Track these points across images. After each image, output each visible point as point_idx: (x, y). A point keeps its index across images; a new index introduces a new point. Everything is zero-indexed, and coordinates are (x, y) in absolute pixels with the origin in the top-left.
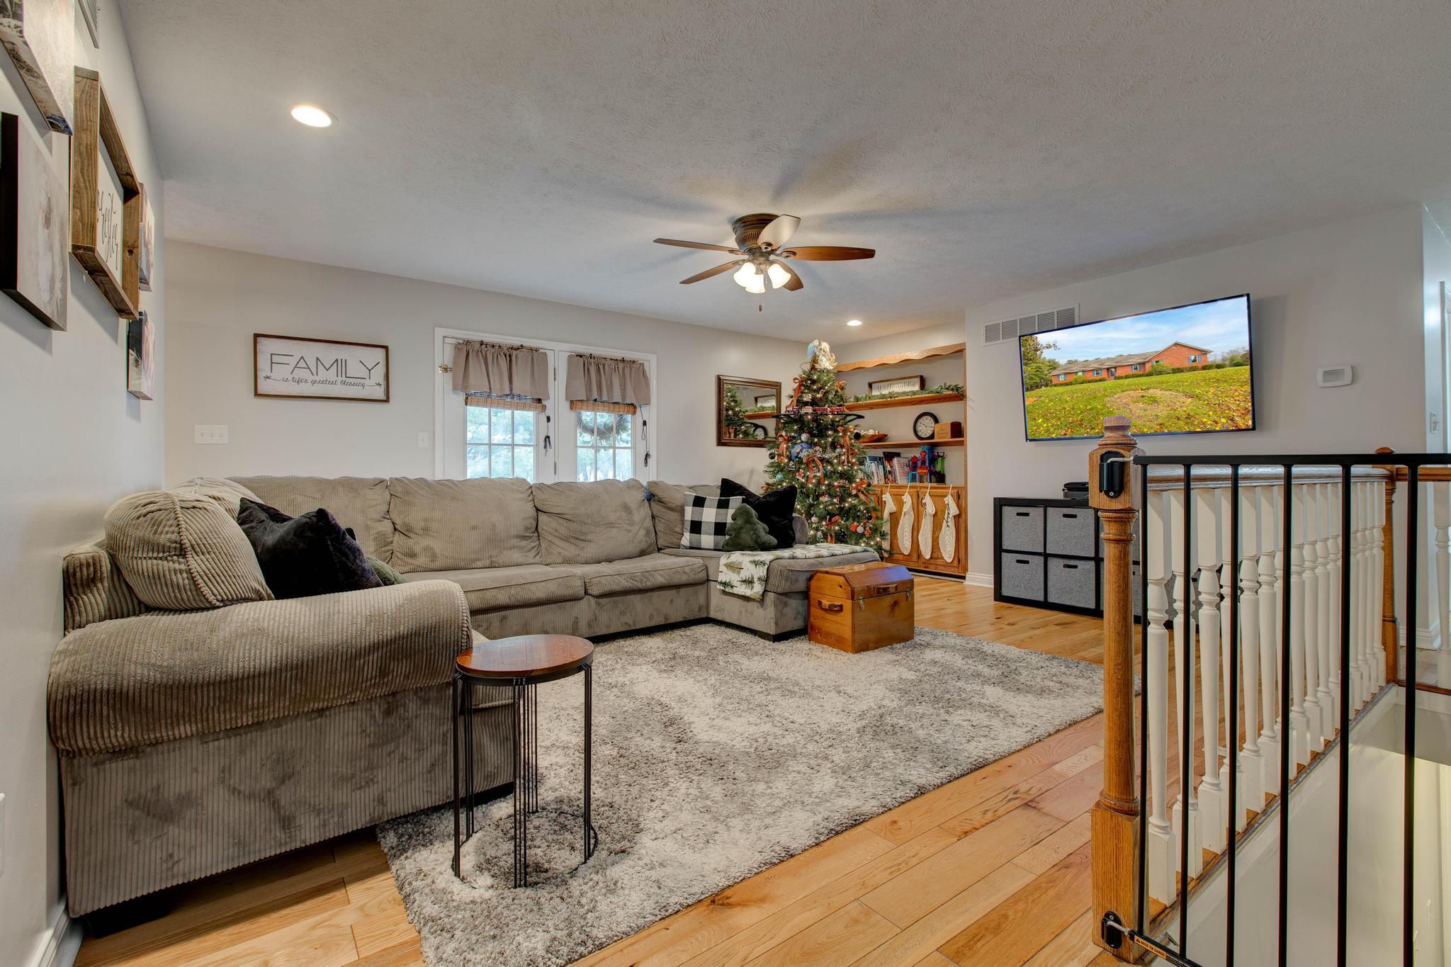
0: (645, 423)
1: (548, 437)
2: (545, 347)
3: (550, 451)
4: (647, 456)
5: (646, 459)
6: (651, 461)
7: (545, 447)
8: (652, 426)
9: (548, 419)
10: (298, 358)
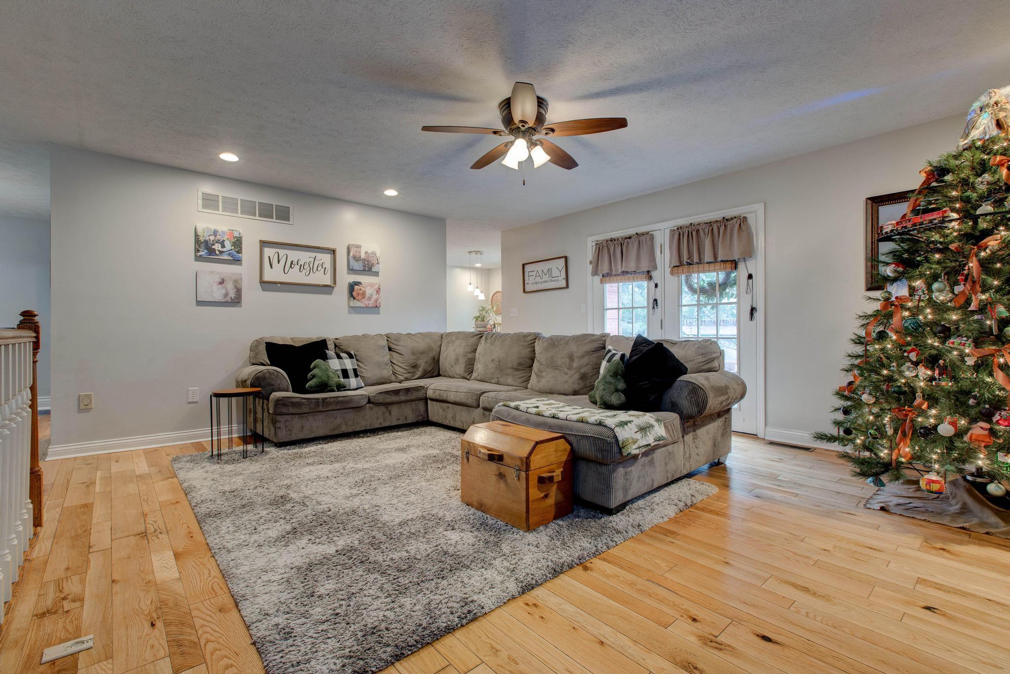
0: (750, 277)
1: (656, 300)
2: (652, 229)
3: (658, 311)
4: (753, 310)
5: (752, 314)
6: (759, 315)
7: (654, 308)
8: (759, 279)
9: (656, 286)
10: (536, 272)
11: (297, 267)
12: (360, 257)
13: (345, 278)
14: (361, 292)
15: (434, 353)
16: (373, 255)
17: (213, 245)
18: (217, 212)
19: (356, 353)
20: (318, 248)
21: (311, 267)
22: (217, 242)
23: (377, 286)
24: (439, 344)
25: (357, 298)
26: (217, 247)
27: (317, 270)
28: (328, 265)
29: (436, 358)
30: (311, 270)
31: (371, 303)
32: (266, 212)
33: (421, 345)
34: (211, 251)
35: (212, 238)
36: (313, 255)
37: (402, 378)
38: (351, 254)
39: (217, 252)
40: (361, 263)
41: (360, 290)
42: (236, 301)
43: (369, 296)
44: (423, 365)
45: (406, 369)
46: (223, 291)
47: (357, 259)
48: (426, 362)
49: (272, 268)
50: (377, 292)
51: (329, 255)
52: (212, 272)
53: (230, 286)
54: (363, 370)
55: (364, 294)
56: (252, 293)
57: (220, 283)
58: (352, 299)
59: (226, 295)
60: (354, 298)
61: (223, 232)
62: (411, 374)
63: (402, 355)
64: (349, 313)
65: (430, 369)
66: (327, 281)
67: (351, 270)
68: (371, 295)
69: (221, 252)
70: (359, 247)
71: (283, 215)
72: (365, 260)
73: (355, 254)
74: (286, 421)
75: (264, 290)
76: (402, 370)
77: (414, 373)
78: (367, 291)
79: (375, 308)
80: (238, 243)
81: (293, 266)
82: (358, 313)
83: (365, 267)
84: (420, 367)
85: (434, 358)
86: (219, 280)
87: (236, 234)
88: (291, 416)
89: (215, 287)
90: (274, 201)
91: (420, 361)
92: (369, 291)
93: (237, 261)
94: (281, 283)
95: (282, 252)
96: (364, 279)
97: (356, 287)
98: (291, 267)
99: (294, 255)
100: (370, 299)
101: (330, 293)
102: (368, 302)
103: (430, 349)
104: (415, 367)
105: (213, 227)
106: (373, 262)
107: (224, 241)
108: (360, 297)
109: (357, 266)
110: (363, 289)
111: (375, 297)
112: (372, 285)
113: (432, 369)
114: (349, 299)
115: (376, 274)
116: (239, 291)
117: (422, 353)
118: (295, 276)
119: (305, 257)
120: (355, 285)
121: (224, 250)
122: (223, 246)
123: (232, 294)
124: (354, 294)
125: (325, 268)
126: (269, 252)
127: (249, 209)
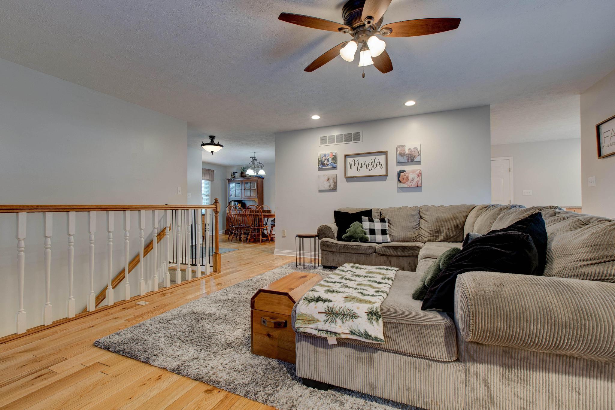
10: (611, 131)
11: (365, 166)
12: (405, 153)
13: (394, 169)
14: (405, 177)
15: (458, 222)
16: (415, 150)
17: (324, 161)
18: (326, 145)
19: (390, 219)
20: (376, 152)
21: (373, 165)
22: (326, 160)
23: (418, 172)
24: (465, 214)
25: (402, 182)
26: (326, 162)
27: (376, 166)
28: (383, 163)
29: (460, 226)
30: (373, 167)
31: (414, 184)
32: (348, 138)
33: (446, 215)
34: (323, 165)
35: (324, 158)
36: (374, 157)
37: (426, 239)
38: (398, 153)
39: (326, 165)
40: (405, 157)
41: (405, 176)
42: (334, 189)
43: (412, 179)
44: (445, 231)
45: (430, 233)
46: (329, 184)
47: (402, 155)
48: (449, 229)
49: (351, 169)
50: (418, 176)
51: (384, 156)
52: (324, 175)
53: (331, 181)
54: (392, 231)
55: (407, 179)
56: (342, 183)
57: (327, 180)
58: (399, 182)
59: (330, 186)
60: (400, 182)
61: (328, 154)
62: (434, 237)
63: (428, 222)
64: (398, 192)
65: (452, 235)
66: (382, 172)
67: (399, 163)
68: (414, 179)
69: (327, 165)
70: (403, 146)
71: (357, 137)
72: (408, 154)
73: (401, 152)
74: (325, 254)
75: (347, 182)
76: (426, 234)
77: (437, 237)
78: (410, 176)
79: (418, 188)
80: (335, 159)
81: (362, 166)
82: (404, 192)
83: (409, 159)
84: (443, 232)
85: (457, 226)
86: (327, 179)
87: (334, 154)
88: (328, 252)
89: (326, 182)
90: (352, 131)
91: (443, 228)
92: (411, 176)
93: (335, 168)
94: (356, 177)
95: (356, 159)
96: (408, 168)
97: (402, 174)
98: (361, 167)
99: (362, 160)
100: (412, 181)
101: (385, 180)
102: (411, 184)
103: (455, 218)
104: (438, 232)
105: (324, 153)
106: (415, 155)
107: (328, 158)
108: (404, 181)
109: (402, 160)
110: (407, 175)
111: (416, 179)
112: (413, 172)
113: (455, 235)
114: (398, 184)
115: (419, 163)
116: (336, 184)
117: (446, 221)
118: (364, 172)
119: (369, 159)
120: (401, 173)
121: (329, 163)
122: (328, 161)
123: (332, 186)
124: (400, 179)
125: (382, 164)
126: (350, 160)
127: (340, 139)
